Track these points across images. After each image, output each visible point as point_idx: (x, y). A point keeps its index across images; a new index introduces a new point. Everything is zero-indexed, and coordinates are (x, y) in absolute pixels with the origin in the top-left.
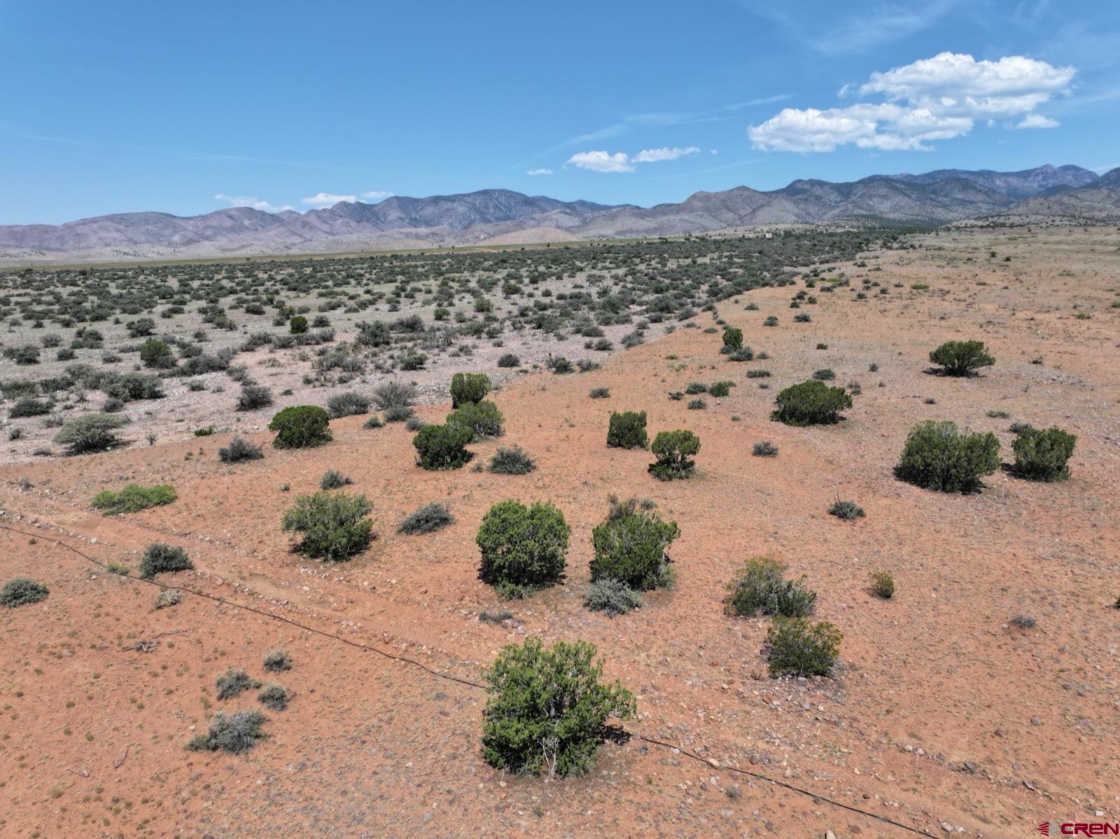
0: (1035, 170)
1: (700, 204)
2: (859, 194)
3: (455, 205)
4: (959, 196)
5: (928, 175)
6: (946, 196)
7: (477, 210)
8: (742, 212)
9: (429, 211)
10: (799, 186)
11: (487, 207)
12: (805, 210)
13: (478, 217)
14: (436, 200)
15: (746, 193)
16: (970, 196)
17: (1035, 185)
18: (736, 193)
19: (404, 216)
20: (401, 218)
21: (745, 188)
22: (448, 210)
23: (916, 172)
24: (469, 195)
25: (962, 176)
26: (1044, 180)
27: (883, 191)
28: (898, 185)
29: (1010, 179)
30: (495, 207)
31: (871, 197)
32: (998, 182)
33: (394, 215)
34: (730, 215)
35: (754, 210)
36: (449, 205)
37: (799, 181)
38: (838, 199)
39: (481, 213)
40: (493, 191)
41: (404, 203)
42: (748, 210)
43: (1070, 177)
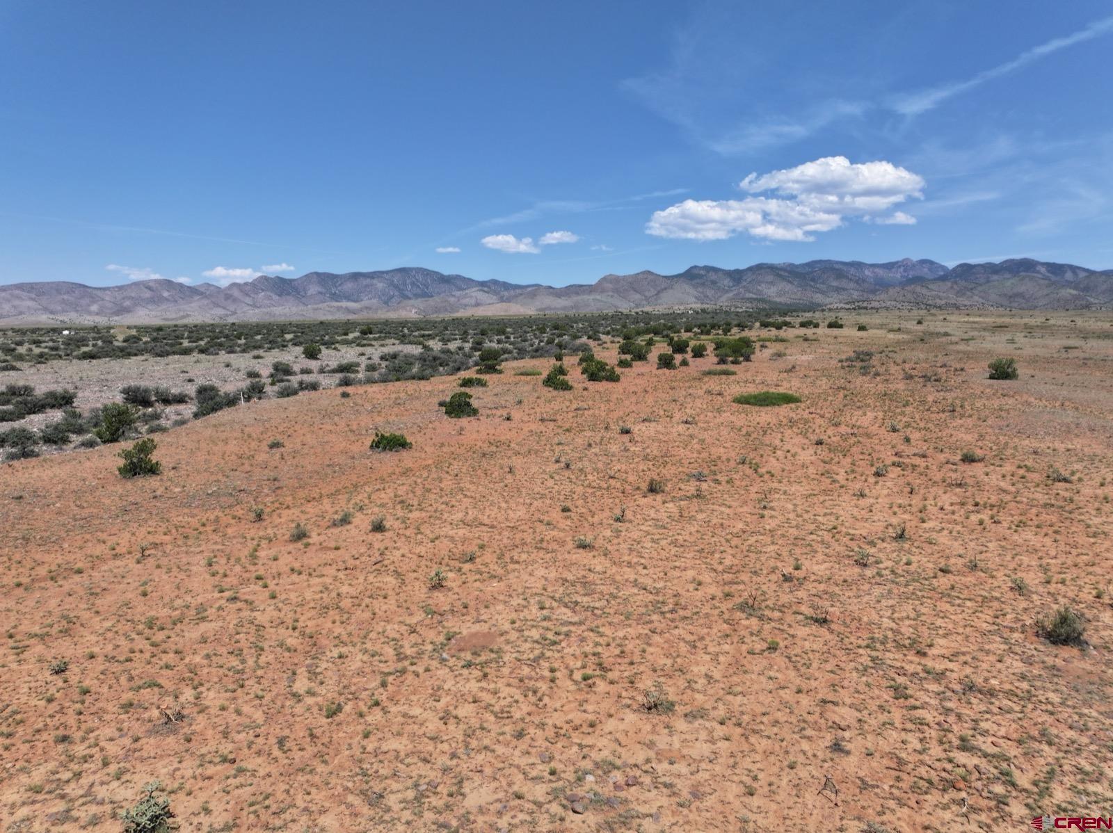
0: (897, 262)
1: (609, 286)
2: (749, 280)
3: (375, 281)
4: (835, 284)
5: (808, 264)
6: (823, 283)
7: (396, 287)
8: (647, 294)
9: (349, 286)
10: (696, 271)
11: (405, 284)
12: (702, 292)
13: (397, 293)
14: (356, 276)
15: (651, 277)
16: (844, 283)
17: (898, 276)
18: (641, 276)
19: (324, 291)
20: (321, 293)
21: (649, 272)
22: (367, 286)
23: (798, 261)
24: (387, 272)
25: (837, 266)
26: (905, 271)
27: (770, 278)
28: (782, 273)
29: (877, 270)
30: (413, 284)
31: (760, 283)
32: (867, 272)
33: (313, 289)
34: (638, 297)
35: (659, 293)
36: (368, 281)
37: (696, 267)
38: (731, 284)
39: (400, 290)
40: (411, 269)
41: (325, 279)
42: (653, 292)
43: (926, 270)
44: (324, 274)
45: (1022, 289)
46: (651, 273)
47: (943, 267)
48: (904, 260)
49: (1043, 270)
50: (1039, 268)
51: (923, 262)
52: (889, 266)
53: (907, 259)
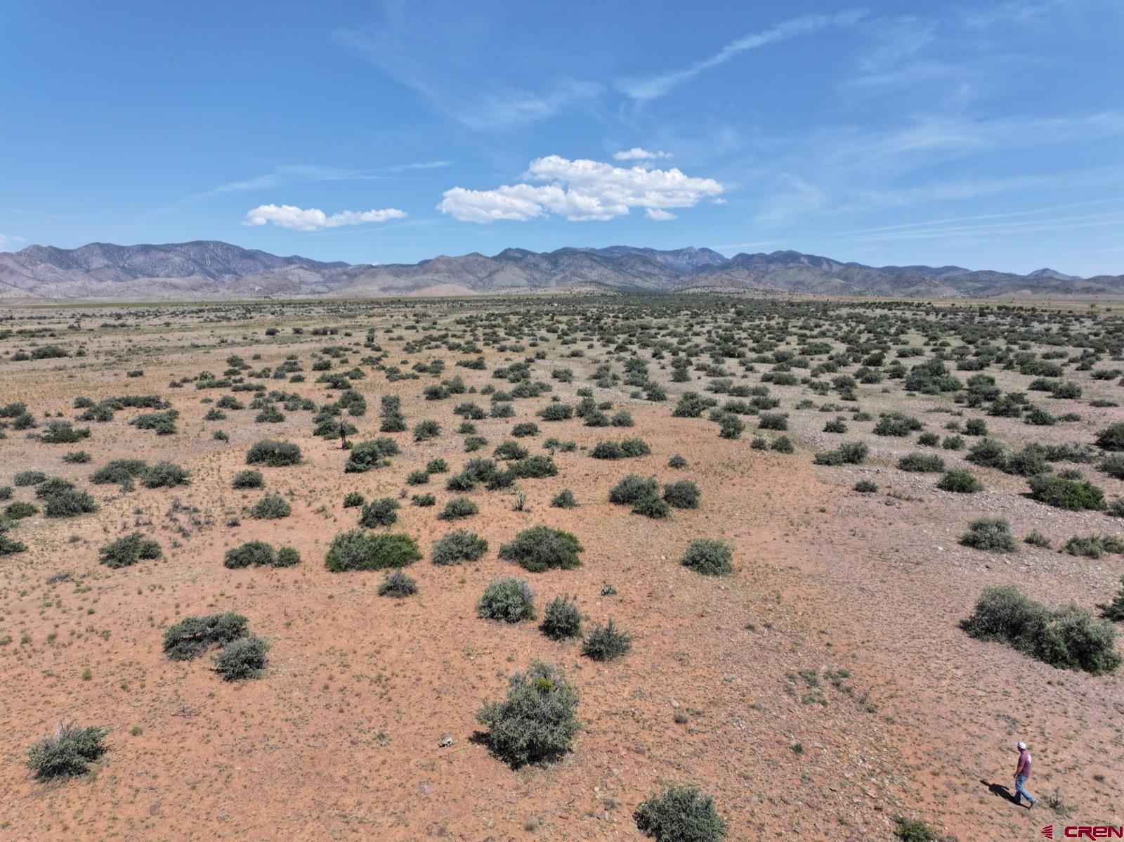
0: (682, 250)
1: (443, 267)
2: (566, 264)
3: (171, 255)
4: (642, 269)
5: (607, 250)
6: (631, 268)
7: (195, 261)
8: (479, 275)
9: (139, 259)
10: (511, 254)
11: (204, 259)
12: (530, 275)
13: (197, 269)
14: (146, 249)
15: (480, 259)
16: (649, 269)
17: (684, 262)
18: (471, 258)
19: (110, 263)
20: (108, 266)
21: (478, 255)
22: (162, 260)
23: (598, 248)
24: (181, 245)
26: (690, 258)
27: (588, 263)
29: (667, 257)
30: (212, 259)
31: (582, 267)
32: (659, 259)
33: (98, 262)
34: (471, 277)
35: (490, 275)
36: (162, 254)
37: (510, 249)
38: (549, 267)
39: (200, 265)
40: (208, 243)
41: (109, 251)
42: (485, 274)
43: (707, 258)
44: (108, 245)
45: (802, 278)
46: (481, 256)
47: (720, 256)
48: (687, 249)
49: (806, 261)
50: (802, 259)
51: (704, 250)
52: (676, 253)
53: (691, 248)
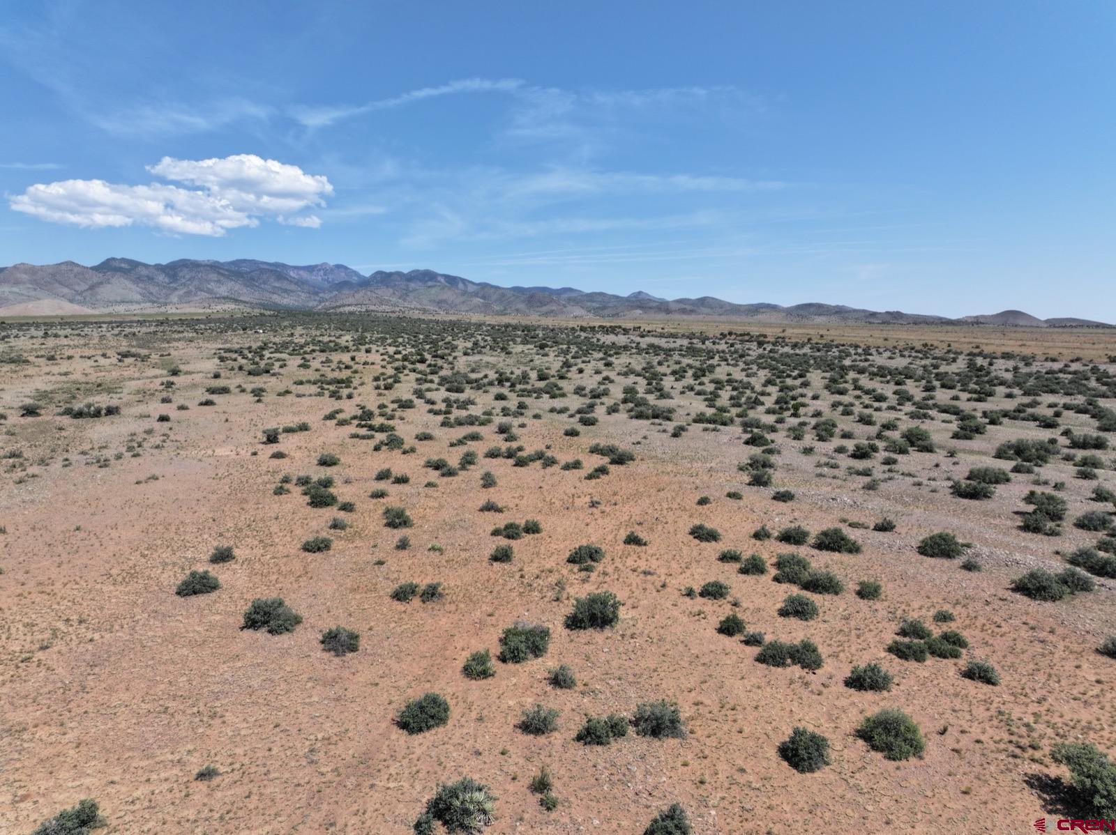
0: (316, 266)
2: (187, 277)
4: (277, 285)
5: (234, 263)
6: (265, 283)
8: (77, 288)
10: (116, 264)
12: (145, 289)
15: (76, 269)
16: (286, 285)
17: (320, 278)
18: (64, 267)
21: (72, 263)
23: (222, 260)
25: (262, 266)
26: (325, 275)
27: (214, 276)
28: (221, 271)
29: (301, 272)
31: (208, 281)
32: (292, 274)
34: (66, 290)
35: (92, 288)
37: (113, 259)
38: (167, 280)
42: (84, 287)
43: (343, 274)
45: (445, 296)
46: (78, 265)
47: (356, 273)
48: (322, 265)
49: (442, 280)
50: (439, 278)
51: (339, 267)
52: (310, 269)
53: (325, 264)
